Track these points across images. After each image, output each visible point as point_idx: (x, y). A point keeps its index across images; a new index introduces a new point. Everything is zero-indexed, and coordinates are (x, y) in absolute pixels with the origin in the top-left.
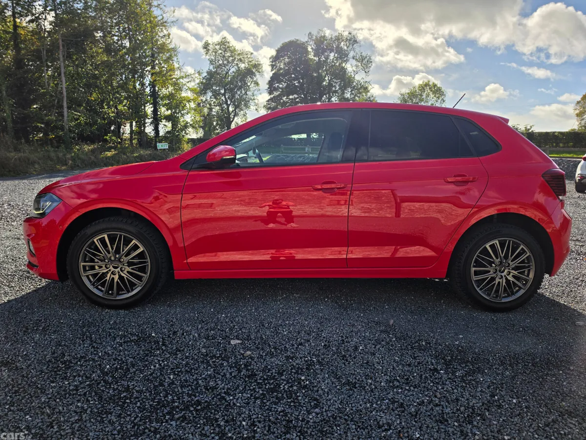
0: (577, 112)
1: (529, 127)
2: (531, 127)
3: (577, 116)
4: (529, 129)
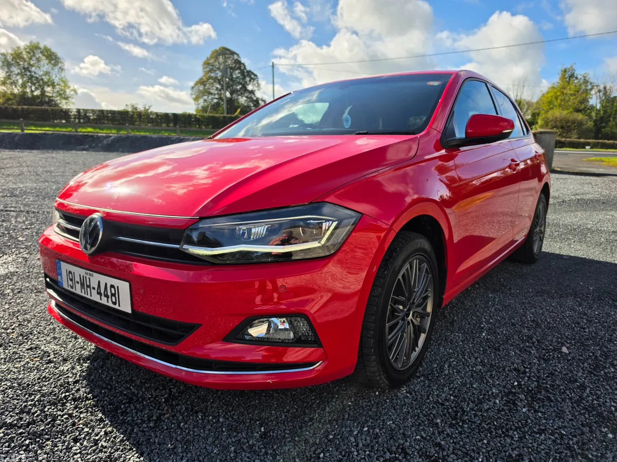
0: (194, 96)
1: (147, 108)
2: (149, 107)
3: (195, 100)
4: (148, 110)
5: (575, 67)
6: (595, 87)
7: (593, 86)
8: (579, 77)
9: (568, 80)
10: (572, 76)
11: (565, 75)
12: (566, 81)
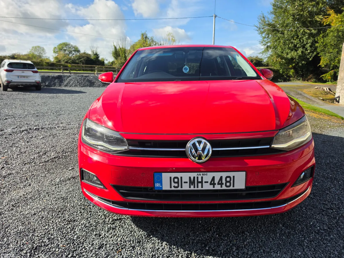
5: (147, 33)
6: (157, 44)
7: (156, 43)
8: (149, 38)
9: (145, 39)
10: (146, 37)
11: (143, 37)
12: (144, 40)
